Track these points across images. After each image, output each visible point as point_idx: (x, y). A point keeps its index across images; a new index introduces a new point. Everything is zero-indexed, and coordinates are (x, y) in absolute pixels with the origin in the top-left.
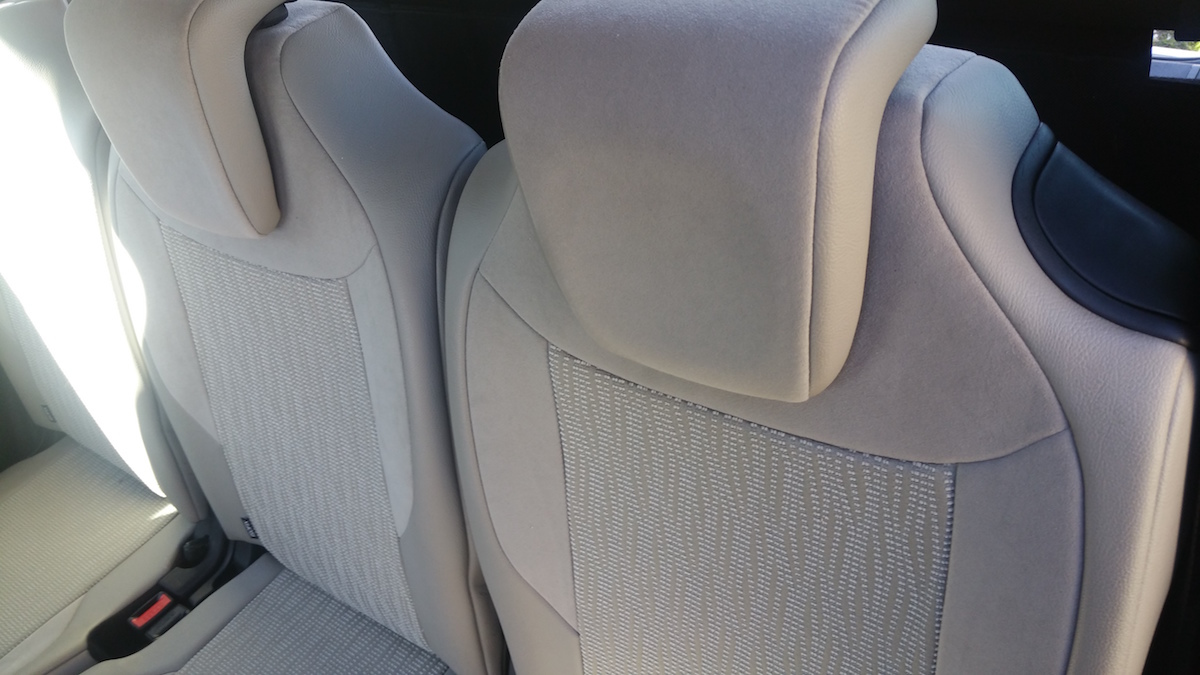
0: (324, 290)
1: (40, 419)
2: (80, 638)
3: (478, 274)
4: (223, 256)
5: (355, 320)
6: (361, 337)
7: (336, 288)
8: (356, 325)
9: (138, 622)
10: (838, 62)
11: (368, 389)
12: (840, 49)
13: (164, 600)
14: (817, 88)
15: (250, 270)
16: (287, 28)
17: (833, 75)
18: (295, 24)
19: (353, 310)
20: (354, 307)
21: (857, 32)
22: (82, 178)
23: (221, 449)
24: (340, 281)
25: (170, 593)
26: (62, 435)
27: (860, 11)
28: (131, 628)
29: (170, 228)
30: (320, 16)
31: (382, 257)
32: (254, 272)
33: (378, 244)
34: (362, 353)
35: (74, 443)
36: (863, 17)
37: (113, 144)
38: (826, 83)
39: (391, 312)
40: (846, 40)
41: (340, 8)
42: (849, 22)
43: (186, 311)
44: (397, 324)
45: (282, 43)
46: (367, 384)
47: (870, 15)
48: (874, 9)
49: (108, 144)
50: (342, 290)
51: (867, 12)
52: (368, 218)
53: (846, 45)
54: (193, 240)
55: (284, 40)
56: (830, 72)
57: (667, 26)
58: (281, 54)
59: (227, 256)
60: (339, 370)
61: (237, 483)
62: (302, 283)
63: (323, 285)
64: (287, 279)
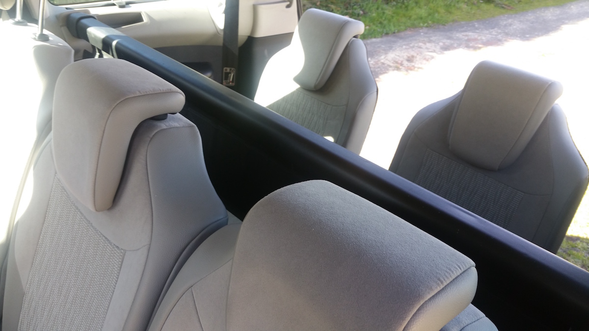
0: (112, 251)
3: (190, 289)
4: (76, 207)
5: (119, 273)
6: (118, 283)
7: (118, 253)
8: (118, 276)
10: (419, 310)
11: (107, 310)
12: (422, 302)
14: (403, 319)
15: (83, 221)
16: (163, 125)
17: (414, 315)
18: (167, 124)
19: (121, 268)
20: (122, 267)
21: (433, 296)
22: (33, 135)
23: (23, 294)
24: (122, 251)
27: (438, 285)
29: (59, 180)
30: (181, 126)
31: (149, 252)
32: (85, 222)
33: (150, 245)
34: (114, 291)
36: (439, 289)
37: (52, 132)
38: (409, 319)
39: (138, 281)
40: (426, 299)
41: (193, 126)
42: (431, 289)
43: (44, 221)
44: (138, 289)
45: (156, 131)
46: (108, 307)
47: (443, 289)
48: (446, 286)
49: (50, 130)
50: (121, 256)
51: (442, 287)
52: (152, 229)
53: (426, 302)
54: (66, 191)
55: (158, 130)
56: (413, 313)
57: (339, 238)
58: (153, 136)
60: (99, 292)
61: (21, 315)
62: (104, 241)
63: (113, 248)
64: (99, 235)
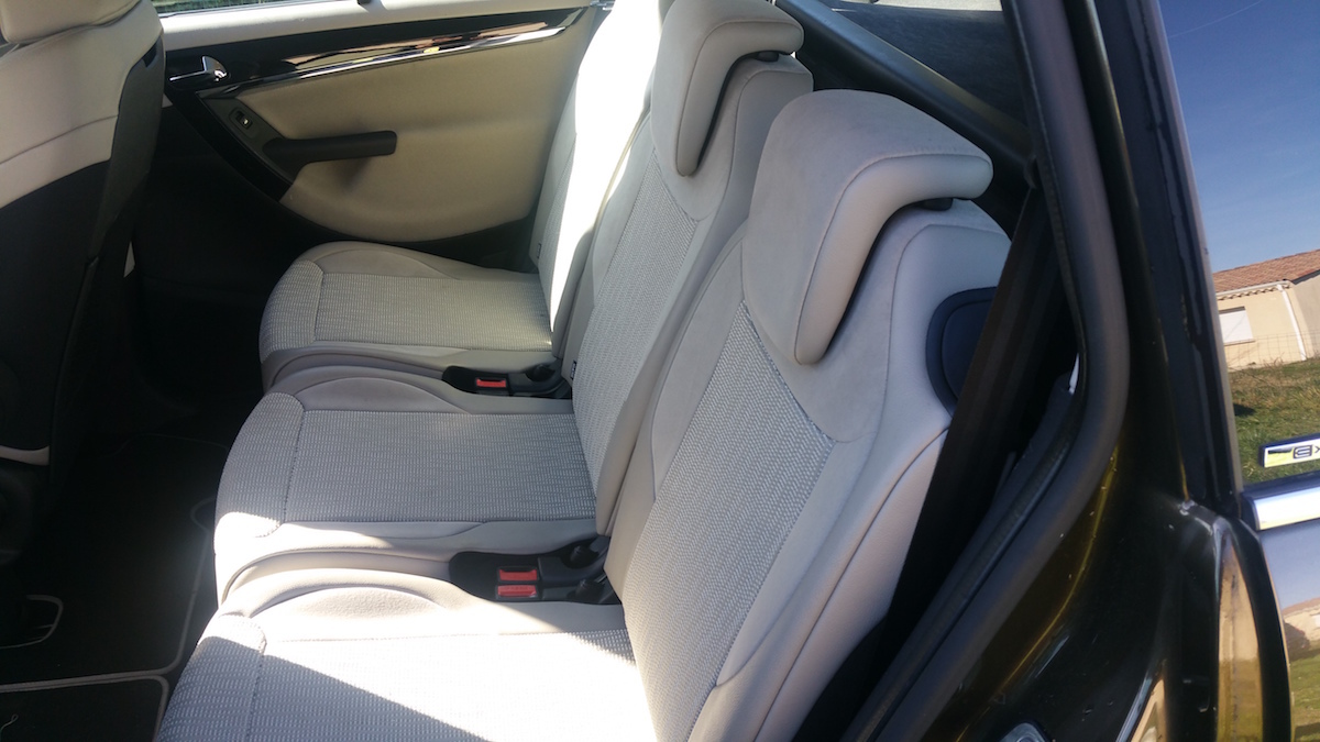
1: (532, 255)
2: (446, 365)
9: (479, 382)
13: (503, 384)
25: (508, 383)
26: (537, 272)
28: (473, 383)
35: (538, 280)
59: (666, 186)
